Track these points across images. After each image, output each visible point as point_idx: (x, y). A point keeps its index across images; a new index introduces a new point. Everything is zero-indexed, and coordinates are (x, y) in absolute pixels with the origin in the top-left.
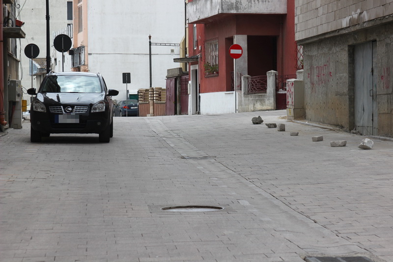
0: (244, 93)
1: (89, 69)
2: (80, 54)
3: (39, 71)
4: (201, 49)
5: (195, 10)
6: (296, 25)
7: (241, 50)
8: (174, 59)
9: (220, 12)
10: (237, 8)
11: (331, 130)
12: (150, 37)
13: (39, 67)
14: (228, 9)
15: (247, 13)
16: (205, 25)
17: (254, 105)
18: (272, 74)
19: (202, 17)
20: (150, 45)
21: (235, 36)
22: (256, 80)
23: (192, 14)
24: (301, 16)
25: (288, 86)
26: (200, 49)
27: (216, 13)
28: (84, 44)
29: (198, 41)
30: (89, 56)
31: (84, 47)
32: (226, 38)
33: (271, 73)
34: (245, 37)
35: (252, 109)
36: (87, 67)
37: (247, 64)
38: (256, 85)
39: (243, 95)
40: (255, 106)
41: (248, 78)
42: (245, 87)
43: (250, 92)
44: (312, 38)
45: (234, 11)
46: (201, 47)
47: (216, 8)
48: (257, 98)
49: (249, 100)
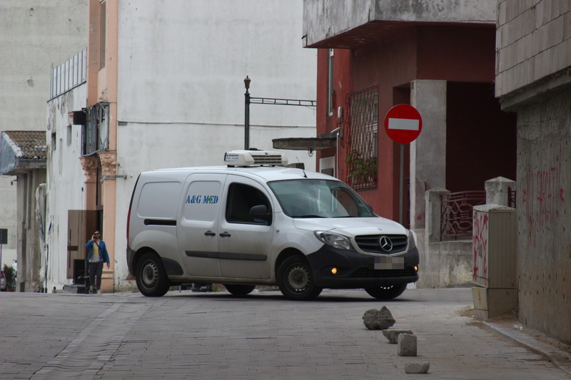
0: (431, 237)
1: (118, 161)
2: (98, 122)
3: (18, 164)
4: (342, 115)
5: (320, 12)
6: (498, 52)
7: (417, 121)
8: (274, 141)
9: (372, 19)
10: (418, 8)
11: (546, 358)
12: (247, 82)
13: (20, 154)
14: (394, 11)
15: (446, 20)
16: (353, 51)
17: (452, 269)
18: (500, 188)
19: (335, 31)
20: (248, 102)
21: (415, 81)
22: (459, 203)
23: (314, 23)
24: (506, 27)
25: (476, 223)
26: (339, 117)
27: (365, 21)
28: (109, 97)
29: (337, 94)
30: (121, 129)
31: (107, 105)
32: (394, 88)
33: (497, 184)
34: (441, 85)
35: (447, 280)
36: (113, 157)
37: (444, 158)
38: (458, 215)
39: (427, 243)
40: (454, 273)
41: (441, 196)
42: (433, 220)
43: (444, 233)
44: (525, 89)
45: (408, 17)
46: (342, 111)
47: (364, 8)
48: (459, 252)
49: (440, 254)
